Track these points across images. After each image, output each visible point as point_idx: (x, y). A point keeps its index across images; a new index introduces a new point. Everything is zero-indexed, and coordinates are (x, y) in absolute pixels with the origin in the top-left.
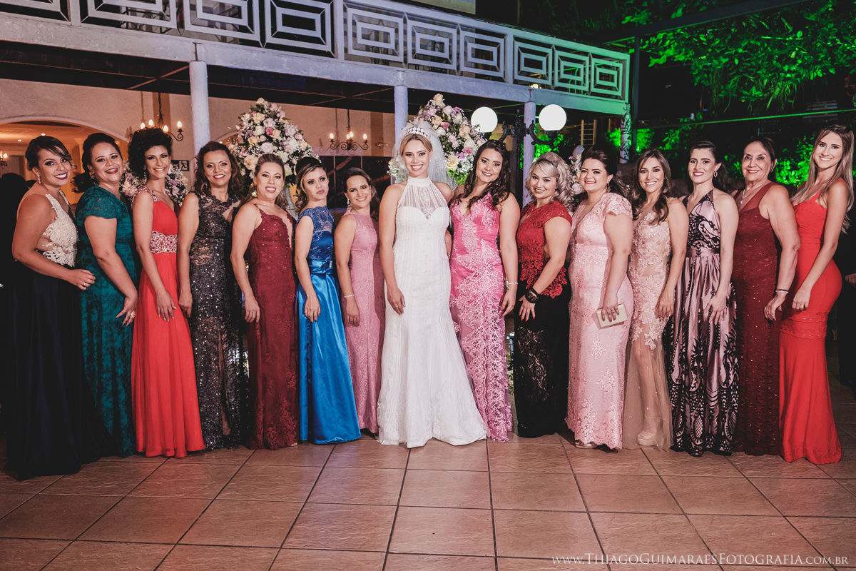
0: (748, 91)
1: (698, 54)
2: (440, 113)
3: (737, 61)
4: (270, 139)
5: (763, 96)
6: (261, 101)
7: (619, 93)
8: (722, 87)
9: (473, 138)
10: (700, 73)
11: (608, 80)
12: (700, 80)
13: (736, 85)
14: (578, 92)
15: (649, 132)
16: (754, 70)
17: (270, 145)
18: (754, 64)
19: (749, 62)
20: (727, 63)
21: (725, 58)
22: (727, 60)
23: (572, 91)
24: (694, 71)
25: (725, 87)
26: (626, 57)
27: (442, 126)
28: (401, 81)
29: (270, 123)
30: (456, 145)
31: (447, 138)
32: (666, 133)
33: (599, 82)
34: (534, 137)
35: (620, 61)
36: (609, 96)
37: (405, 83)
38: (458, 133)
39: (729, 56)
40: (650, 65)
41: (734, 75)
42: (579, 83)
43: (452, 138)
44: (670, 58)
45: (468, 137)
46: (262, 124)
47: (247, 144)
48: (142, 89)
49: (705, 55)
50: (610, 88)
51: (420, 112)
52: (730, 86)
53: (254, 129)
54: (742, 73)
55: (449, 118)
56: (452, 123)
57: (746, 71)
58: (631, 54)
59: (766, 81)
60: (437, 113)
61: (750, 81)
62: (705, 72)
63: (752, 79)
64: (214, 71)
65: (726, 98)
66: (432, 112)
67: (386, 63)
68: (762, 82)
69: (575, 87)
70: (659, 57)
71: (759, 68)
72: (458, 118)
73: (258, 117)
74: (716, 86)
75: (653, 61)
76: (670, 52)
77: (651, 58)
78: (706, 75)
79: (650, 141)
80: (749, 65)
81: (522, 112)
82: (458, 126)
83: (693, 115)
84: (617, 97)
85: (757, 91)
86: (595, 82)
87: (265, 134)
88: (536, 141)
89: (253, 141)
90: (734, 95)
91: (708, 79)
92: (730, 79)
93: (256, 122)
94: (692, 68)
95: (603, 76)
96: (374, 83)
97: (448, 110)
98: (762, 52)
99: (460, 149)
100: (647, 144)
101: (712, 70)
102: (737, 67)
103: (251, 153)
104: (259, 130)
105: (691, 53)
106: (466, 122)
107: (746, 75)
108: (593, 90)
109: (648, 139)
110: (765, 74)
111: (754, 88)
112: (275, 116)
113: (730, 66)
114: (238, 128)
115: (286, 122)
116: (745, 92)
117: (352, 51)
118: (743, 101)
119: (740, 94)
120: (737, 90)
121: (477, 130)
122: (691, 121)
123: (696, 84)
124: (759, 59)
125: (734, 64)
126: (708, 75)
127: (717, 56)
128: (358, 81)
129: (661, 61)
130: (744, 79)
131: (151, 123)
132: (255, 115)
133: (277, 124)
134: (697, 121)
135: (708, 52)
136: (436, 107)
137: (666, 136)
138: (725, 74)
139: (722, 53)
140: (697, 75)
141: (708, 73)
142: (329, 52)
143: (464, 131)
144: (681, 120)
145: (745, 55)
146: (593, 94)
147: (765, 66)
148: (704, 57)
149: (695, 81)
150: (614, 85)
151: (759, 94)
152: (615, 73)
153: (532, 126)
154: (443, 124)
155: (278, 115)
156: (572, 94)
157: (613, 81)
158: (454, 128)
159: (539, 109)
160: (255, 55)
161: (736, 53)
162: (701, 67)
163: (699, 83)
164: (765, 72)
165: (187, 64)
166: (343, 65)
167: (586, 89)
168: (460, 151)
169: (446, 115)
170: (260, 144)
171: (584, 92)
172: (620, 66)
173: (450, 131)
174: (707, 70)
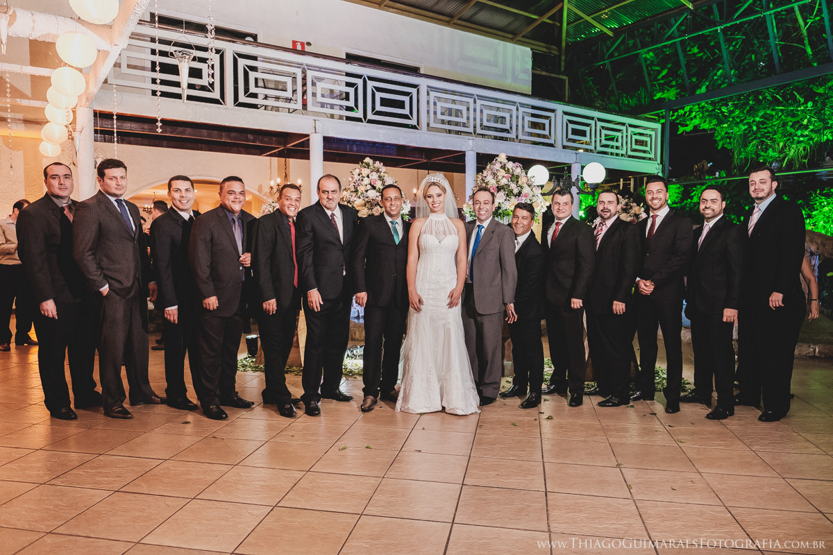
0: (766, 152)
1: (720, 123)
2: (503, 167)
3: (755, 128)
4: (374, 188)
5: (779, 157)
6: (367, 160)
7: (652, 156)
8: (742, 150)
9: (529, 186)
10: (722, 138)
11: (642, 145)
12: (723, 144)
13: (755, 147)
14: (617, 155)
15: (679, 188)
16: (771, 135)
17: (374, 191)
18: (770, 130)
19: (766, 128)
20: (746, 130)
21: (744, 125)
22: (746, 127)
23: (612, 154)
24: (717, 137)
25: (745, 149)
26: (658, 126)
27: (505, 177)
28: (470, 147)
29: (375, 176)
30: (516, 191)
31: (509, 186)
32: (694, 189)
33: (635, 147)
34: (579, 188)
35: (653, 130)
36: (644, 158)
37: (474, 149)
38: (517, 182)
39: (748, 123)
40: (679, 133)
41: (753, 140)
42: (617, 148)
43: (513, 186)
44: (695, 127)
45: (525, 185)
46: (368, 177)
47: (356, 191)
48: (270, 155)
49: (727, 123)
50: (644, 152)
51: (488, 167)
52: (749, 148)
53: (362, 180)
54: (759, 138)
55: (511, 171)
56: (513, 175)
57: (763, 136)
58: (662, 124)
59: (781, 144)
60: (501, 167)
61: (767, 144)
62: (728, 137)
63: (769, 142)
64: (327, 141)
65: (746, 159)
66: (498, 166)
67: (458, 133)
68: (779, 145)
69: (615, 151)
70: (687, 125)
71: (775, 133)
72: (518, 171)
73: (365, 171)
74: (738, 149)
75: (681, 129)
76: (696, 122)
77: (679, 126)
78: (728, 140)
79: (680, 195)
80: (766, 131)
81: (569, 171)
82: (518, 177)
83: (717, 173)
84: (650, 159)
85: (774, 152)
86: (631, 147)
87: (370, 184)
88: (581, 192)
89: (361, 189)
90: (754, 156)
91: (730, 143)
92: (750, 143)
93: (363, 175)
94: (716, 134)
95: (637, 142)
96: (450, 149)
97: (510, 165)
98: (777, 120)
99: (519, 194)
100: (677, 197)
101: (733, 136)
102: (755, 133)
103: (359, 197)
104: (366, 181)
105: (715, 122)
106: (524, 174)
107: (764, 139)
108: (630, 153)
109: (679, 194)
110: (781, 138)
111: (771, 150)
112: (378, 171)
113: (749, 132)
114: (351, 179)
115: (386, 175)
116: (762, 153)
117: (432, 125)
118: (761, 161)
119: (758, 156)
120: (756, 152)
121: (533, 180)
122: (716, 178)
123: (719, 148)
124: (775, 125)
125: (753, 131)
126: (730, 140)
127: (737, 124)
128: (437, 148)
129: (688, 129)
130: (762, 142)
131: (279, 180)
132: (363, 169)
133: (379, 176)
134: (720, 178)
135: (729, 121)
136: (501, 163)
137: (694, 190)
138: (745, 139)
139: (742, 121)
140: (720, 140)
141: (730, 138)
142: (415, 125)
143: (523, 180)
144: (707, 177)
145: (763, 123)
146: (630, 157)
147: (781, 132)
148: (726, 125)
149: (718, 145)
150: (648, 149)
151: (776, 155)
152: (648, 139)
153: (577, 179)
154: (506, 175)
155: (380, 170)
156: (612, 156)
157: (646, 146)
158: (515, 178)
159: (583, 168)
160: (358, 128)
161: (754, 121)
162: (723, 133)
163: (723, 147)
164: (780, 136)
165: (308, 135)
166: (426, 135)
167: (624, 152)
168: (519, 196)
169: (508, 169)
170: (367, 191)
171: (622, 155)
172: (653, 133)
173: (512, 181)
174: (728, 136)
